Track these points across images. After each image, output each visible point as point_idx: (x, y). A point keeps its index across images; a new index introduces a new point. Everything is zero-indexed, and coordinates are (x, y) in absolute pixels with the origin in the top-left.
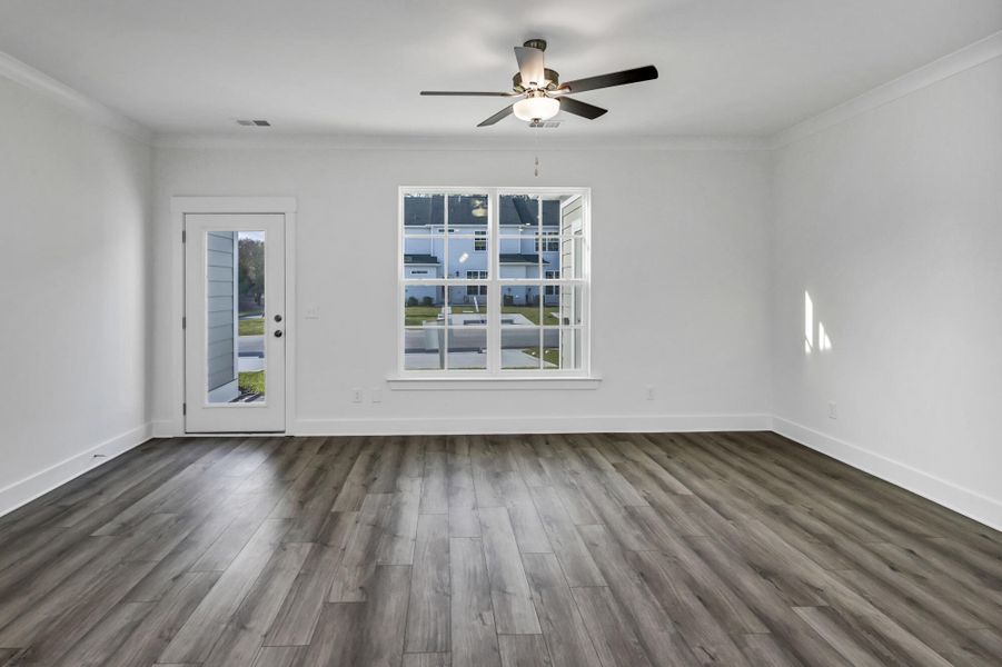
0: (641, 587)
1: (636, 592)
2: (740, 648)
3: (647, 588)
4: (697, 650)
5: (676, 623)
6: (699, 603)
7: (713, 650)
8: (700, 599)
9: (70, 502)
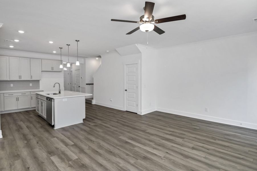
0: (110, 149)
1: (110, 148)
2: (89, 146)
3: (109, 150)
4: (96, 143)
5: (101, 146)
6: (97, 151)
7: (94, 144)
8: (97, 152)
9: (212, 124)
